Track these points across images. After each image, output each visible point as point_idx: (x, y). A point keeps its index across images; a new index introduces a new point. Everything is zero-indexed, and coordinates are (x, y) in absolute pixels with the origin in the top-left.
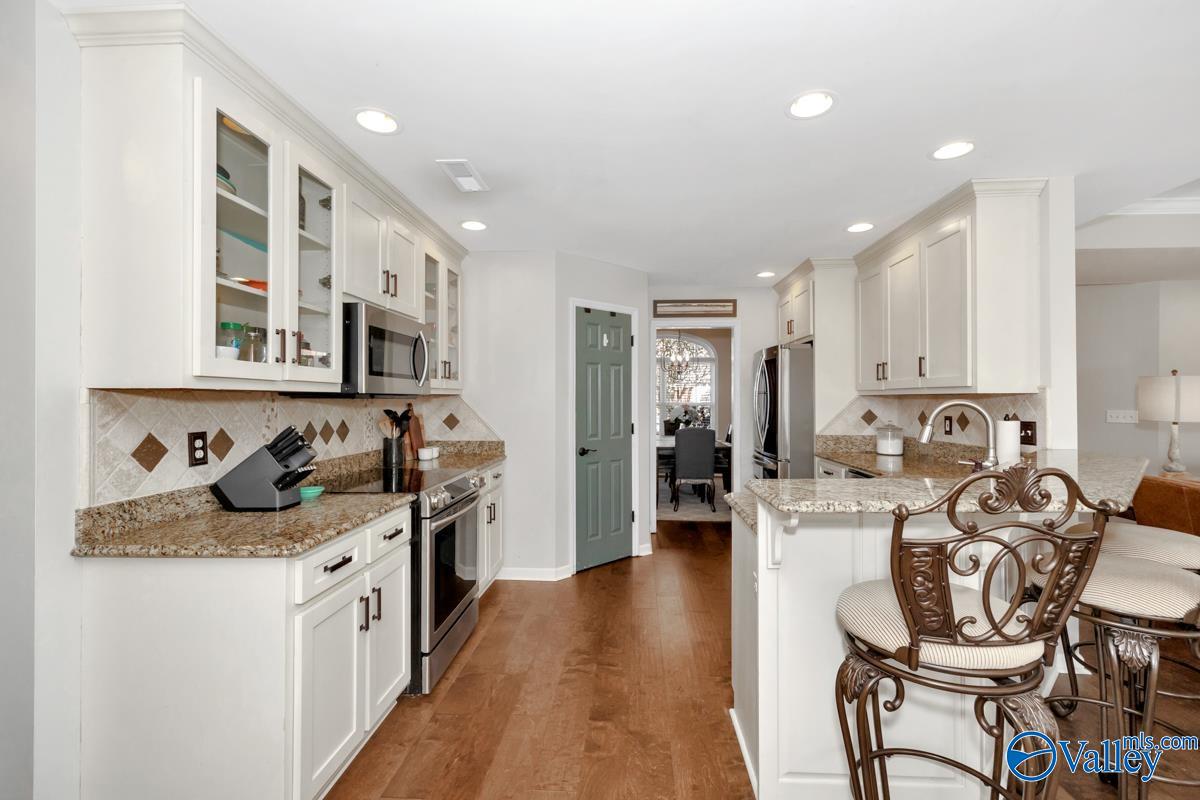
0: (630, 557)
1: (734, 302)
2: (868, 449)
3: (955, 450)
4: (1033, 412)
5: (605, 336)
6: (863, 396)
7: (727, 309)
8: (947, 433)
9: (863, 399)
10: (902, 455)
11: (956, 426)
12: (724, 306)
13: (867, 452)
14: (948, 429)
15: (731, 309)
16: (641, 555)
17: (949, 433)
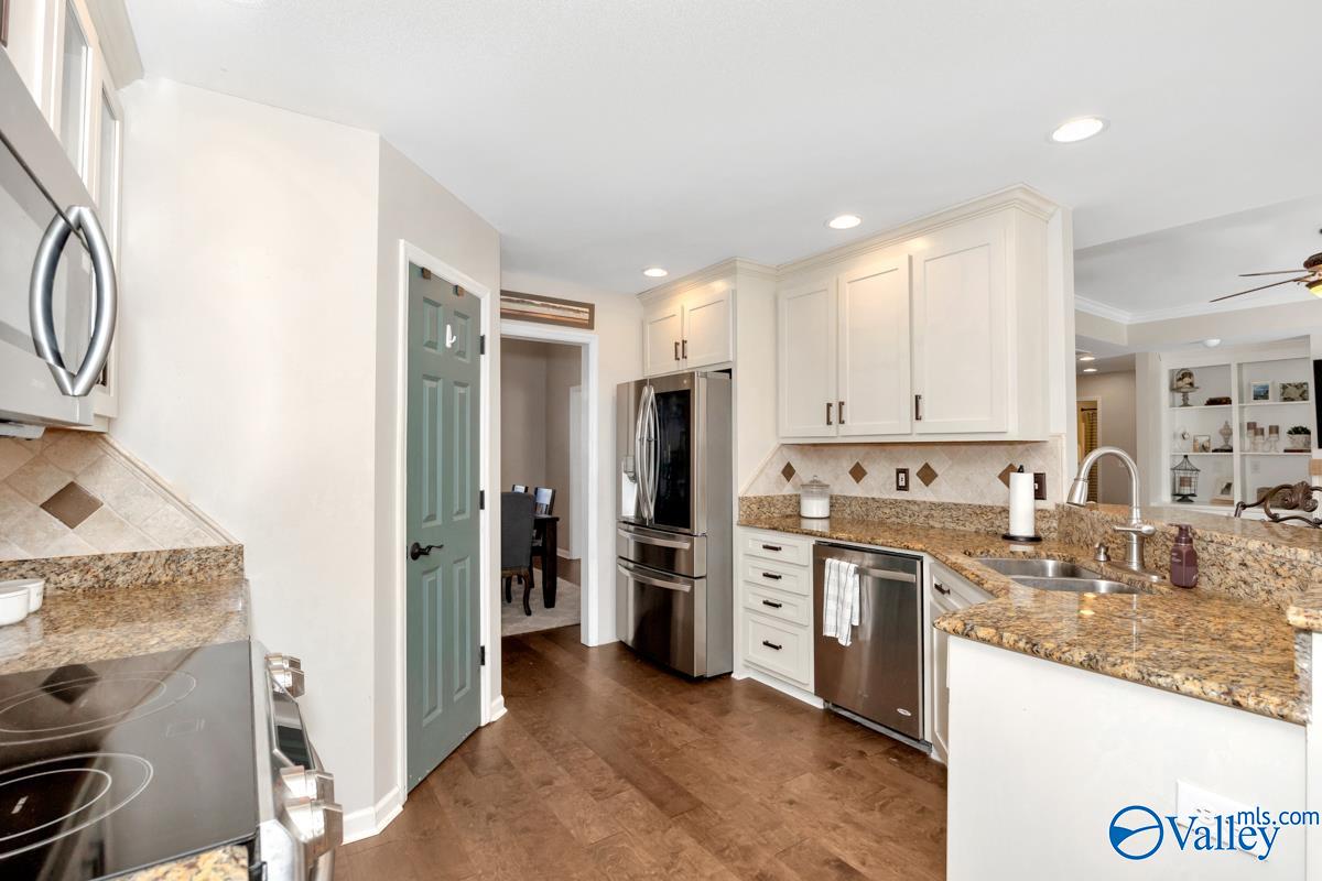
0: (479, 728)
1: (591, 307)
2: (789, 511)
3: (916, 508)
4: (1040, 463)
5: (449, 327)
6: (783, 445)
7: (581, 316)
8: (900, 488)
9: (783, 448)
10: (828, 518)
11: (915, 481)
12: (578, 311)
13: (787, 517)
14: (902, 483)
15: (586, 316)
16: (494, 719)
17: (905, 488)
